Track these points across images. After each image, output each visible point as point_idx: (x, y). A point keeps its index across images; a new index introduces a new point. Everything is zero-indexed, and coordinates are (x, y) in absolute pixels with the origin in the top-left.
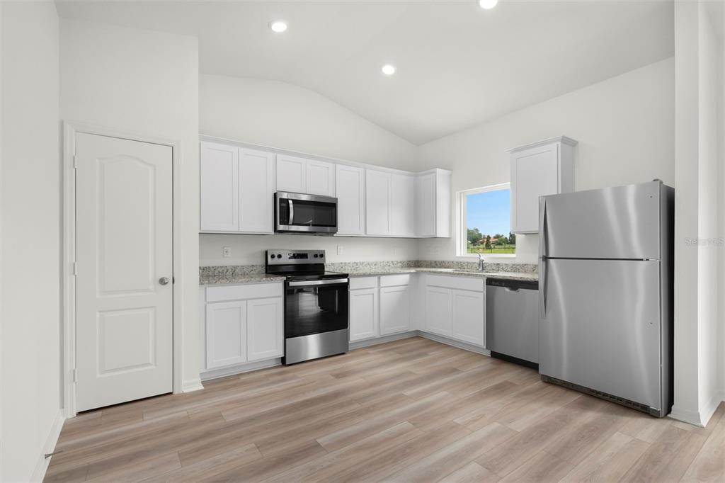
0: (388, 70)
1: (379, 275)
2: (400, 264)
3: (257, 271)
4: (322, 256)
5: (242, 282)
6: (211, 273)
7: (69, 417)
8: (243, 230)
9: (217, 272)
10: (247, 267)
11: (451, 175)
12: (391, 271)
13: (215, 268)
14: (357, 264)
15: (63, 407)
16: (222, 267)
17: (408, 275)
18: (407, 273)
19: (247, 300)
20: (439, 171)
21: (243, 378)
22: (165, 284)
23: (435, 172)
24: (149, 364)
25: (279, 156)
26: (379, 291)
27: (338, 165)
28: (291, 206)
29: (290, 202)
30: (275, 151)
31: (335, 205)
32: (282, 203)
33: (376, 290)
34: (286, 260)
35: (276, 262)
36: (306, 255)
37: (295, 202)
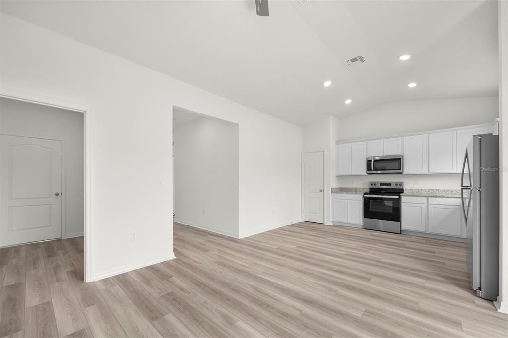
1: (428, 197)
3: (365, 190)
4: (400, 185)
5: (345, 193)
7: (303, 221)
10: (362, 188)
15: (302, 218)
19: (348, 200)
22: (322, 191)
24: (318, 213)
25: (369, 142)
26: (428, 206)
27: (405, 138)
28: (372, 163)
29: (372, 161)
30: (367, 140)
31: (400, 159)
32: (369, 162)
33: (425, 205)
34: (378, 186)
35: (373, 187)
36: (390, 185)
37: (375, 161)
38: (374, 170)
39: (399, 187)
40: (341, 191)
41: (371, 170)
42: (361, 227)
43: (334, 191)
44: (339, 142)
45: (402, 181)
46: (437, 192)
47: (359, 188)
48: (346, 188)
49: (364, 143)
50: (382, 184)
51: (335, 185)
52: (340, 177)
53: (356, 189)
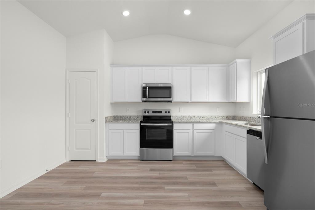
0: (187, 12)
1: (193, 123)
2: (221, 118)
3: (140, 118)
4: (169, 112)
5: (121, 122)
6: (121, 118)
7: (67, 161)
8: (129, 101)
9: (124, 118)
10: (136, 116)
11: (250, 62)
12: (201, 121)
13: (123, 116)
14: (191, 117)
15: (66, 158)
16: (126, 116)
17: (214, 124)
18: (214, 123)
19: (124, 130)
20: (238, 61)
21: (121, 161)
22: (94, 121)
23: (236, 62)
24: (88, 149)
25: (144, 68)
26: (193, 131)
27: (174, 68)
28: (147, 90)
29: (147, 88)
30: (142, 66)
31: (170, 88)
32: (144, 88)
33: (191, 131)
34: (151, 114)
35: (147, 114)
36: (161, 112)
37: (149, 88)
38: (149, 98)
39: (167, 114)
40: (116, 119)
41: (146, 97)
42: (137, 158)
43: (108, 120)
44: (113, 64)
45: (170, 109)
46: (193, 118)
47: (134, 116)
48: (120, 116)
49: (140, 68)
50: (154, 112)
51: (108, 113)
52: (115, 105)
53: (130, 117)
